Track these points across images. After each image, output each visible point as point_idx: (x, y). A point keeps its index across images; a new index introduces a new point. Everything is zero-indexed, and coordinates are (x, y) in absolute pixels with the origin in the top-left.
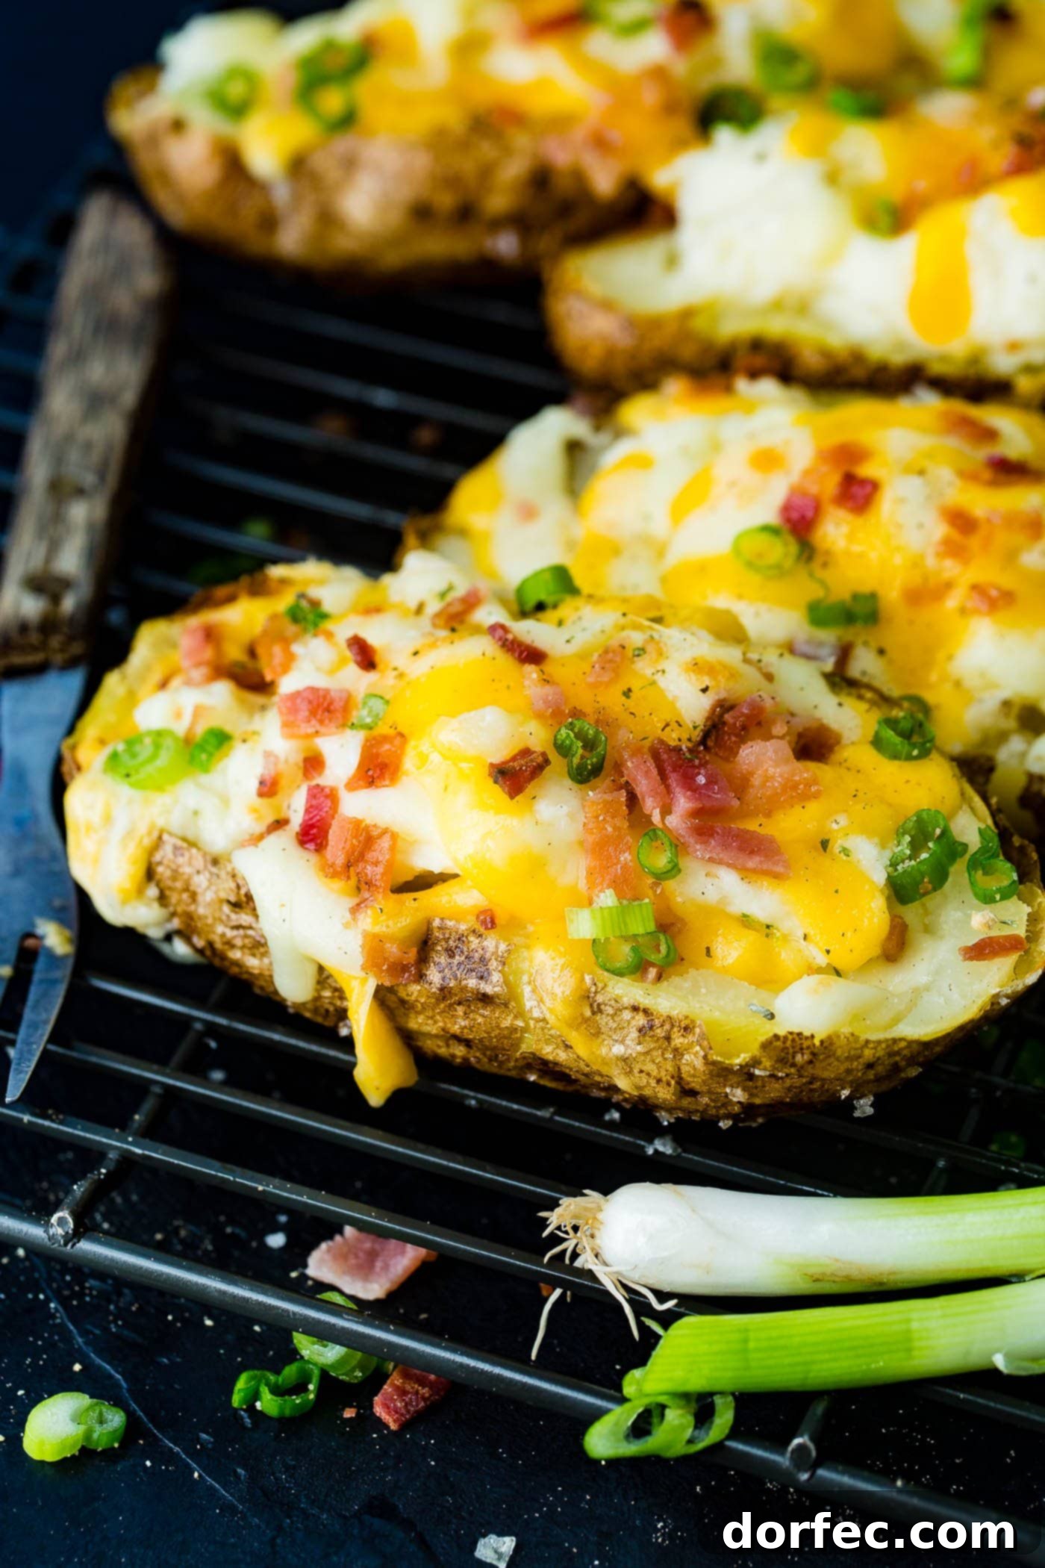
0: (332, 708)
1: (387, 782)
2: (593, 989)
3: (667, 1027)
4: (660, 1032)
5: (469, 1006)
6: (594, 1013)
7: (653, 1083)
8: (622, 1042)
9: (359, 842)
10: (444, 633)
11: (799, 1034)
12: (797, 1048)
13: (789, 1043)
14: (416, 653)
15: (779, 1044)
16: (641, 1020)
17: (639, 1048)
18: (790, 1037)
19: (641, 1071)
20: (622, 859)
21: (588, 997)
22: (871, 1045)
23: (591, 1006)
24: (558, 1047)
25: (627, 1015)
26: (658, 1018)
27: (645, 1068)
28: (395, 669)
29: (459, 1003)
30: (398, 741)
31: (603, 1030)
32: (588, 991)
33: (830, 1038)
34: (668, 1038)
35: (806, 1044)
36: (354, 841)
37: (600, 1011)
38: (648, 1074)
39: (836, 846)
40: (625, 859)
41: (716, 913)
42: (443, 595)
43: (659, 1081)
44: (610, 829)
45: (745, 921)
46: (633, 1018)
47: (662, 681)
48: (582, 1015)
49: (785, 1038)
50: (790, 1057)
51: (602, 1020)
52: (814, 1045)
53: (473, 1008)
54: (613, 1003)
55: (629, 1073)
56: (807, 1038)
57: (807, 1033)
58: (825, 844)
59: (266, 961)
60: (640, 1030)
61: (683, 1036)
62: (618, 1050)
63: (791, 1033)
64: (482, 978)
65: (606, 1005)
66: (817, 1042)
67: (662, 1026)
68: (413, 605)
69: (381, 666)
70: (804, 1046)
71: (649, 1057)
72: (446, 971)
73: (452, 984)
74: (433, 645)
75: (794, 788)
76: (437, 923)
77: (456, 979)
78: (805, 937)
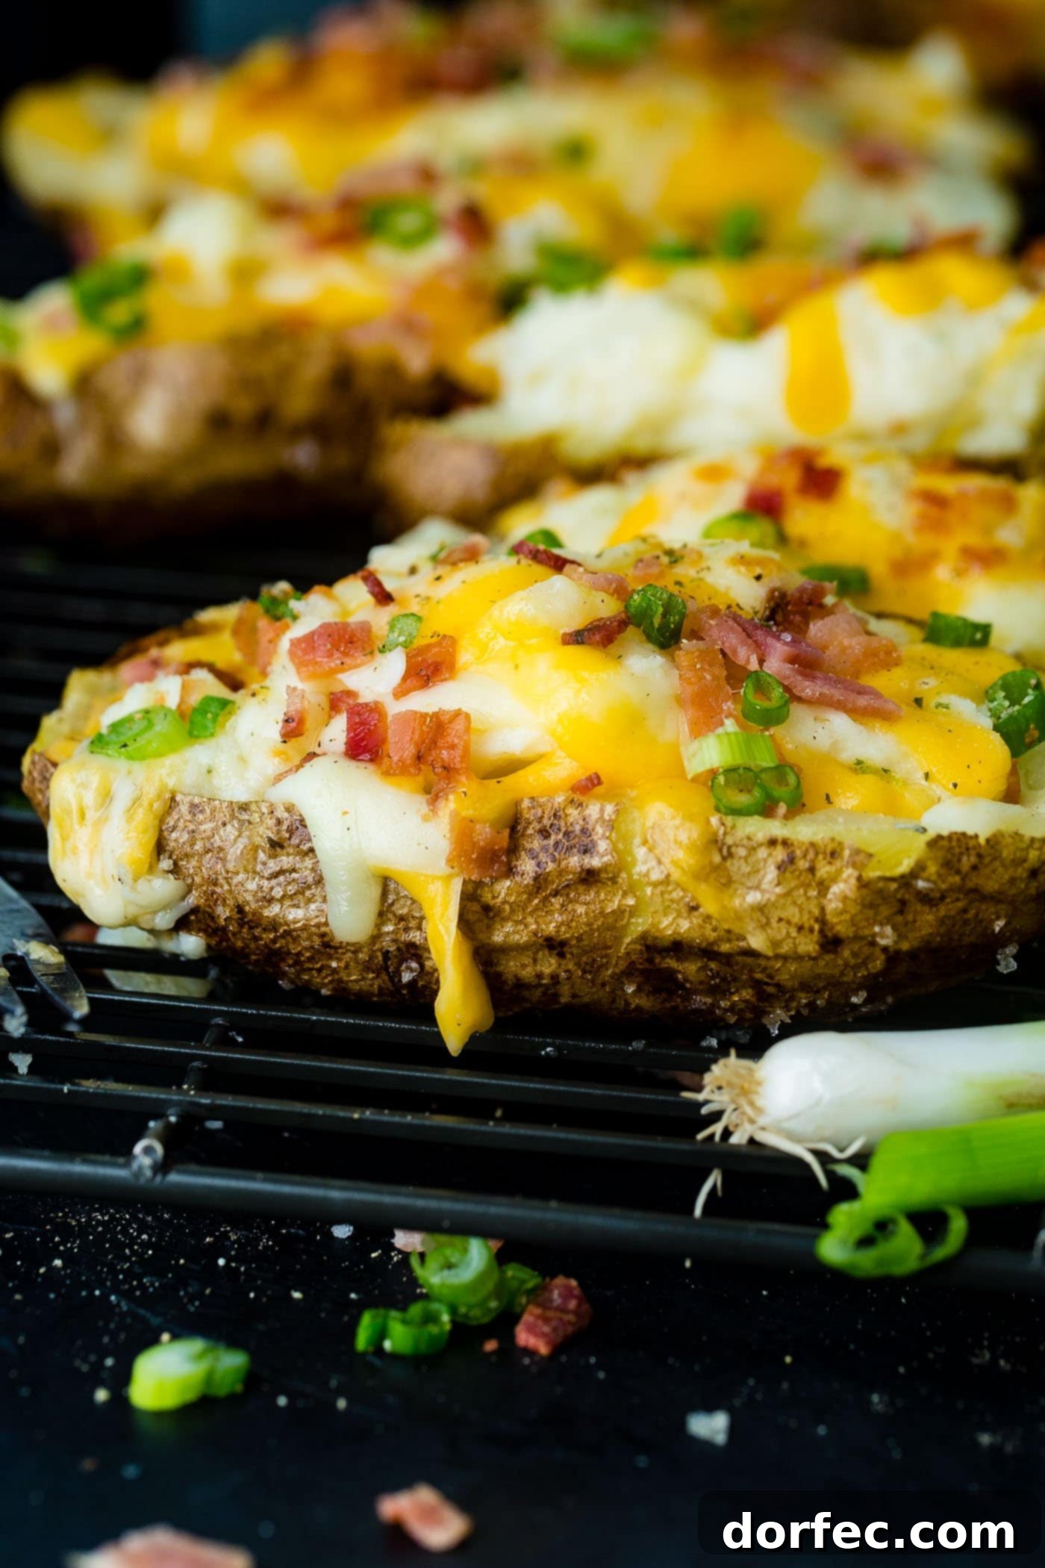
0: (355, 640)
1: (444, 679)
2: (722, 830)
3: (811, 855)
4: (803, 864)
5: (568, 895)
6: (724, 859)
7: (794, 933)
8: (757, 887)
9: (428, 731)
11: (963, 834)
13: (954, 844)
14: (438, 579)
16: (780, 854)
17: (778, 890)
18: (954, 837)
19: (780, 920)
20: (725, 708)
21: (716, 841)
23: (720, 850)
24: (679, 915)
25: (763, 853)
26: (799, 848)
27: (783, 915)
28: (417, 596)
29: (556, 893)
31: (735, 877)
32: (716, 834)
33: (991, 837)
34: (812, 870)
36: (421, 732)
37: (730, 855)
38: (789, 922)
39: (930, 702)
40: (729, 708)
41: (827, 761)
43: (800, 928)
44: (708, 677)
45: (861, 766)
46: (770, 855)
47: (709, 578)
48: (711, 863)
51: (733, 866)
52: (980, 845)
53: (572, 895)
54: (745, 842)
55: (765, 926)
56: (971, 838)
58: (918, 702)
60: (779, 868)
61: (830, 863)
62: (753, 898)
63: (954, 833)
64: (585, 852)
65: (737, 846)
66: (982, 841)
67: (805, 856)
69: (399, 598)
71: (789, 900)
72: (541, 855)
73: (551, 866)
75: (875, 655)
76: (526, 803)
77: (554, 860)
78: (927, 776)
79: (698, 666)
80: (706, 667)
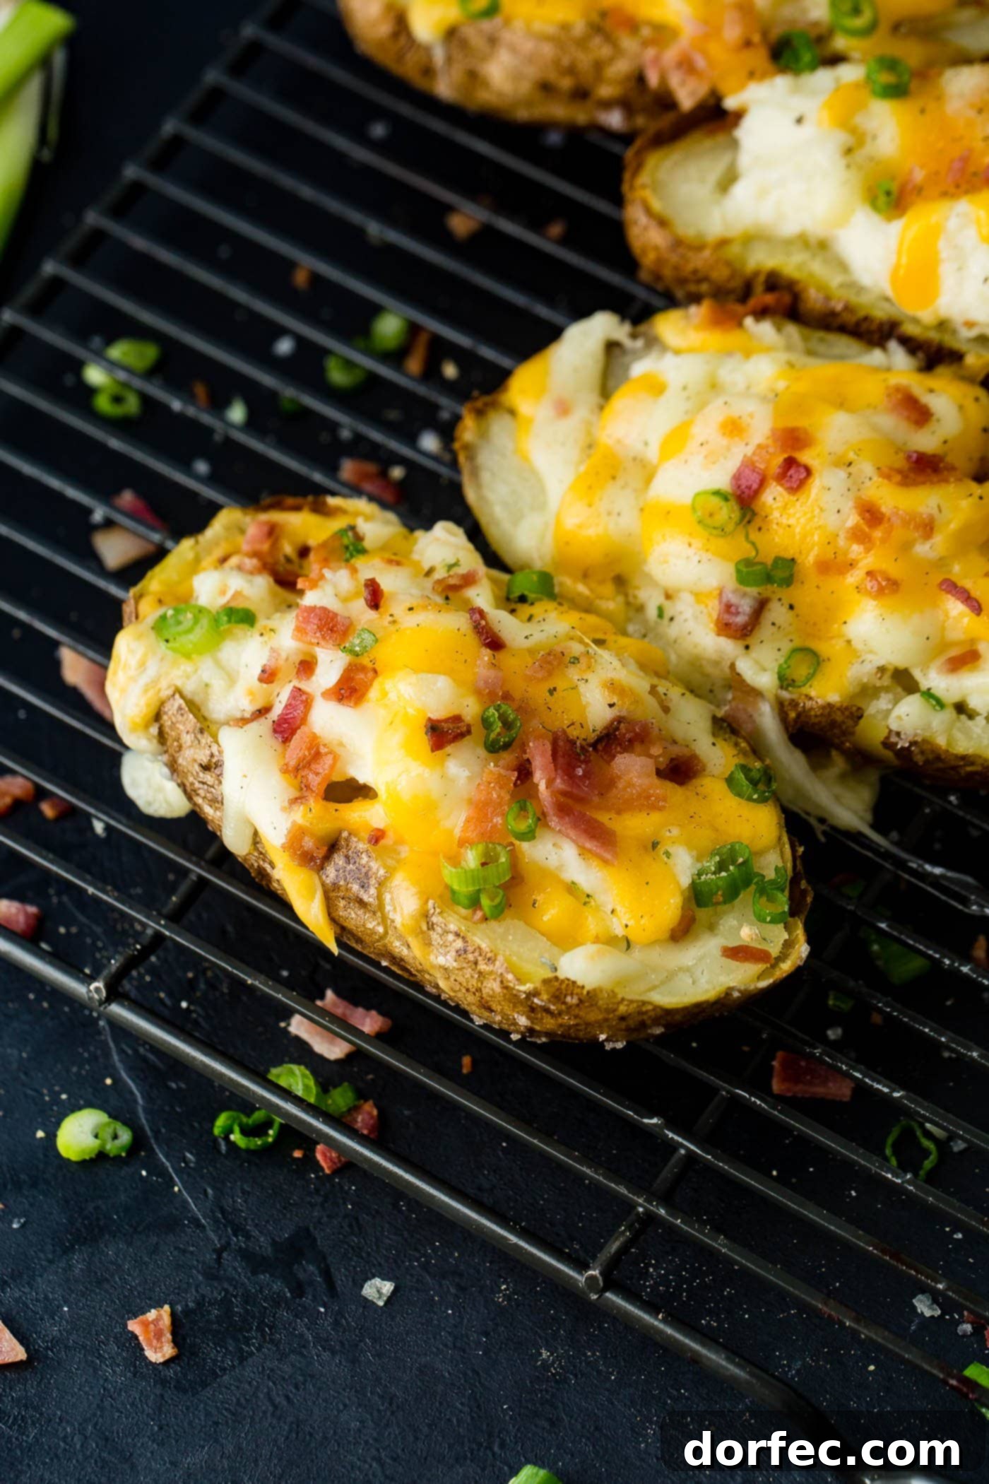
0: (335, 629)
1: (352, 704)
2: (432, 911)
3: (477, 954)
4: (471, 957)
6: (429, 929)
7: (464, 991)
8: (445, 955)
9: (310, 754)
10: (439, 600)
11: (574, 983)
12: (569, 992)
13: (564, 986)
14: (411, 609)
15: (556, 984)
16: (459, 944)
17: (455, 964)
18: (566, 982)
19: (456, 980)
20: (495, 820)
21: (427, 916)
22: (626, 1003)
23: (428, 923)
24: (403, 945)
25: (451, 937)
26: (471, 946)
27: (457, 978)
28: (391, 615)
29: (343, 898)
30: (371, 674)
31: (433, 943)
32: (428, 911)
33: (595, 990)
34: (476, 963)
35: (576, 991)
36: (307, 753)
37: (433, 929)
38: (460, 984)
39: (661, 849)
40: (497, 822)
41: (550, 876)
42: (450, 567)
43: (468, 990)
44: (495, 796)
45: (572, 888)
46: (454, 941)
47: (582, 687)
48: (420, 928)
49: (563, 981)
50: (562, 997)
51: (434, 936)
52: (582, 994)
53: (351, 905)
54: (443, 925)
55: (448, 978)
56: (578, 987)
57: (580, 983)
58: (655, 845)
59: (218, 813)
60: (457, 952)
61: (486, 964)
62: (441, 960)
63: (568, 980)
64: (363, 887)
65: (438, 925)
66: (585, 992)
67: (473, 953)
68: (426, 567)
69: (381, 610)
70: (575, 992)
71: (461, 973)
72: (341, 871)
73: (342, 883)
74: (425, 608)
75: (648, 797)
76: (345, 834)
77: (345, 880)
78: (613, 912)
79: (492, 785)
80: (497, 788)
